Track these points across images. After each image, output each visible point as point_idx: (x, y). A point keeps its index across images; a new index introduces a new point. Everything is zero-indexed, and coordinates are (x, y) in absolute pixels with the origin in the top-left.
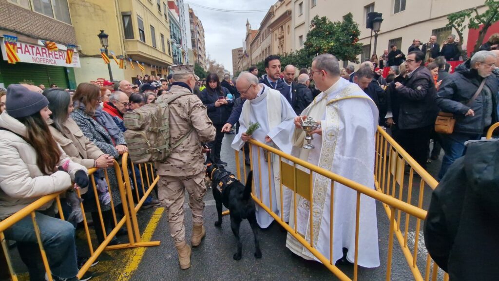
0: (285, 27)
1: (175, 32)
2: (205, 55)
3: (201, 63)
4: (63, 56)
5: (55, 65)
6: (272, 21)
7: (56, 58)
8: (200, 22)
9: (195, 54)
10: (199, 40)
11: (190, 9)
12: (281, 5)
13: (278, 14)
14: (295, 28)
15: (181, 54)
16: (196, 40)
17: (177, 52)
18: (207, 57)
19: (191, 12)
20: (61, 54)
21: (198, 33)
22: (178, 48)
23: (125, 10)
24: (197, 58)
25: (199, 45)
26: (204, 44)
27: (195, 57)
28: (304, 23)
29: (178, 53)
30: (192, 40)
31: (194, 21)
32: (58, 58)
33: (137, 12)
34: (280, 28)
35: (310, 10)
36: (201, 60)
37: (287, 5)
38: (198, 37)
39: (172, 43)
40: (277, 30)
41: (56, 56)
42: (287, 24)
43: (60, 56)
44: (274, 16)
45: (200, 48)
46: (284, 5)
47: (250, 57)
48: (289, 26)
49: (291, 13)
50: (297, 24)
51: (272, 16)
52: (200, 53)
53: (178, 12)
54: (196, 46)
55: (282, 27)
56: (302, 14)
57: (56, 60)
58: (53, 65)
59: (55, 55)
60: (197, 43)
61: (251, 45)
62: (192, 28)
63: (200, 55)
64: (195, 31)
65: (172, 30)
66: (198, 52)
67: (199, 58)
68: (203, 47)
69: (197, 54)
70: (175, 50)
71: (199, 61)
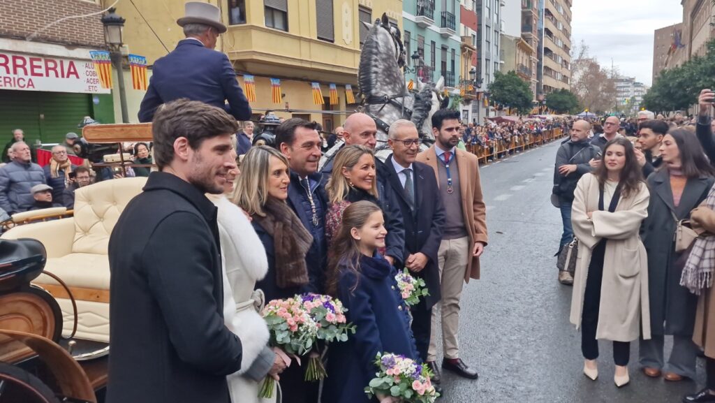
2: (566, 48)
3: (546, 68)
4: (59, 69)
5: (31, 89)
7: (33, 74)
9: (526, 49)
10: (548, 12)
15: (458, 51)
16: (534, 13)
17: (438, 46)
18: (575, 55)
20: (51, 65)
22: (444, 37)
24: (534, 58)
25: (548, 24)
26: (568, 20)
27: (524, 56)
29: (444, 49)
30: (523, 12)
32: (41, 75)
36: (546, 61)
38: (547, 5)
39: (421, 27)
41: (36, 71)
43: (47, 69)
45: (549, 32)
47: (687, 47)
52: (547, 43)
54: (535, 29)
57: (34, 79)
58: (25, 89)
59: (33, 67)
60: (541, 19)
61: (693, 15)
63: (547, 51)
66: (540, 43)
67: (540, 58)
68: (561, 28)
69: (534, 49)
70: (433, 43)
71: (539, 66)
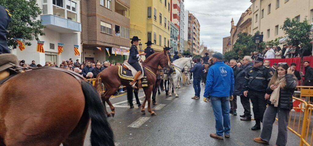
0: (249, 28)
1: (174, 34)
2: (199, 43)
3: (194, 49)
6: (242, 23)
8: (197, 20)
9: (189, 44)
10: (194, 33)
11: (189, 14)
12: (247, 13)
13: (245, 19)
14: (253, 30)
16: (191, 34)
18: (201, 44)
19: (190, 15)
21: (194, 28)
22: (175, 42)
23: (149, 31)
24: (191, 46)
25: (194, 37)
26: (199, 35)
27: (189, 46)
28: (257, 27)
29: (175, 45)
30: (188, 34)
31: (191, 22)
33: (154, 31)
34: (246, 28)
35: (261, 19)
36: (194, 47)
37: (249, 14)
38: (194, 31)
39: (171, 40)
40: (244, 30)
41: (124, 52)
42: (249, 26)
44: (243, 20)
45: (194, 39)
46: (248, 14)
48: (250, 28)
49: (251, 20)
50: (255, 27)
51: (242, 20)
52: (194, 42)
53: (179, 20)
54: (191, 38)
55: (247, 27)
56: (257, 21)
60: (193, 35)
61: (233, 37)
62: (189, 26)
63: (194, 44)
64: (191, 28)
65: (172, 33)
66: (192, 42)
67: (192, 46)
68: (197, 37)
69: (191, 43)
70: (173, 44)
71: (192, 48)
